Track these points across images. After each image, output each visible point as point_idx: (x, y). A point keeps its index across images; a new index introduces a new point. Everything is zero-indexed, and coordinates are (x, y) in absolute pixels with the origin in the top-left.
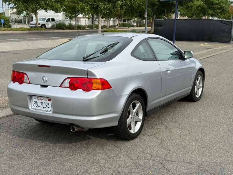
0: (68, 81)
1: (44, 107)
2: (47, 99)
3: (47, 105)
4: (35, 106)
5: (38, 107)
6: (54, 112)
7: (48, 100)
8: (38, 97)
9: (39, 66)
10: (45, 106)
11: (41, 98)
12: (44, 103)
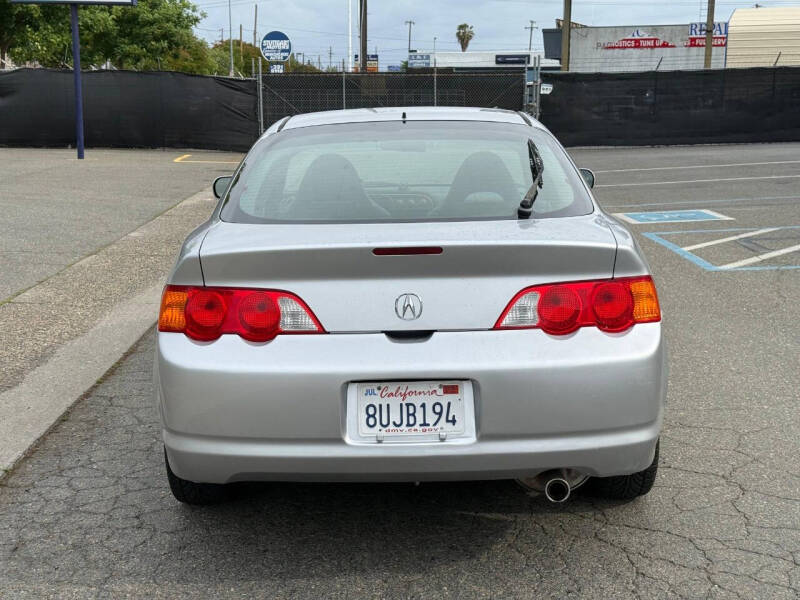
0: (531, 302)
1: (425, 424)
2: (435, 386)
3: (440, 414)
4: (378, 426)
5: (391, 427)
6: (483, 436)
7: (440, 391)
8: (383, 385)
9: (378, 251)
10: (431, 418)
11: (403, 386)
12: (423, 406)
